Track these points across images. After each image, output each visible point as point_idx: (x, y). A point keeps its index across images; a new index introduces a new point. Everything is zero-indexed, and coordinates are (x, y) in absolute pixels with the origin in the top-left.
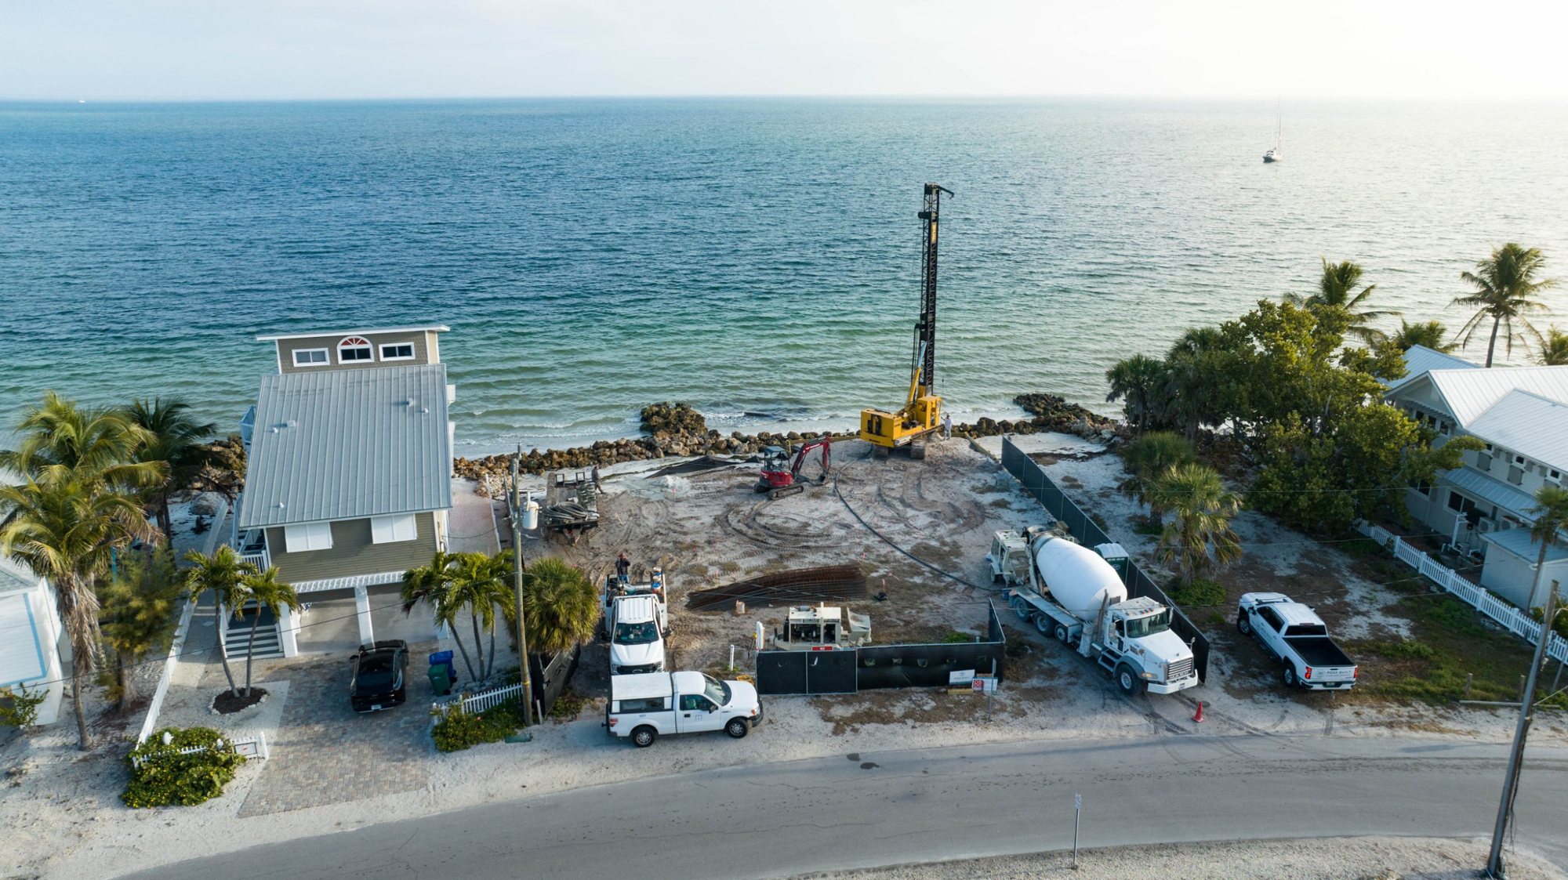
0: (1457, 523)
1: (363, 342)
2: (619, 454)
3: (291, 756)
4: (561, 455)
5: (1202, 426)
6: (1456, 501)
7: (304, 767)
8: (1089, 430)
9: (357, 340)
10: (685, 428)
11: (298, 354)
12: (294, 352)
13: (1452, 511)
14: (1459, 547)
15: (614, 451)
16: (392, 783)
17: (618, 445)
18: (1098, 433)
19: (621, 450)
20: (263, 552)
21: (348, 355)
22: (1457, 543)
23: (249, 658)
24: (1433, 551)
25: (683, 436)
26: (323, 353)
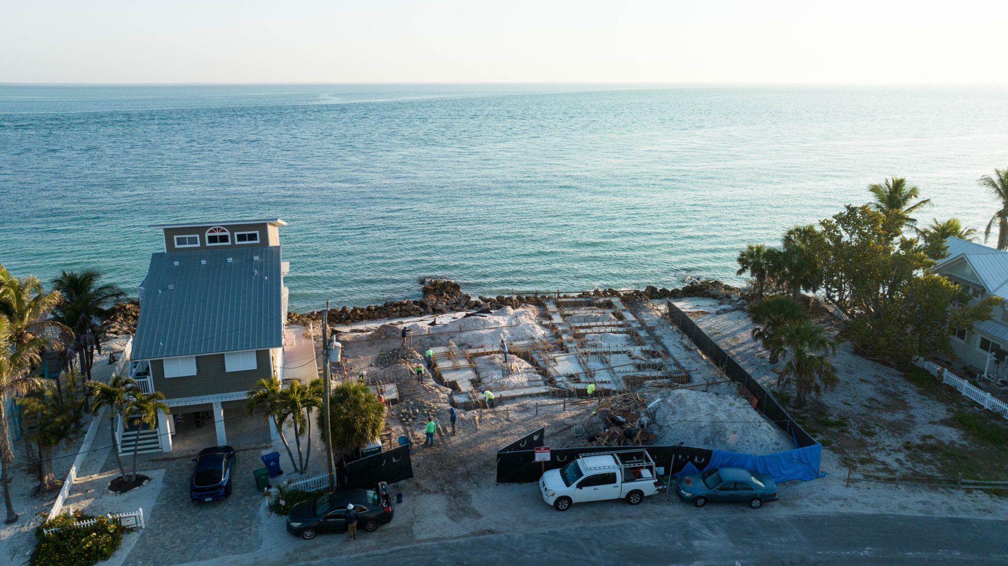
0: (988, 360)
1: (223, 231)
2: (401, 310)
3: (161, 526)
4: (362, 310)
5: (803, 292)
6: (985, 345)
7: (170, 534)
8: (722, 295)
9: (219, 229)
10: (447, 293)
11: (177, 238)
12: (175, 237)
13: (983, 352)
14: (989, 377)
15: (398, 308)
16: (233, 547)
17: (401, 304)
18: (728, 297)
19: (404, 307)
20: (148, 377)
21: (212, 239)
22: (988, 374)
23: (135, 453)
24: (972, 380)
25: (446, 298)
26: (196, 238)
